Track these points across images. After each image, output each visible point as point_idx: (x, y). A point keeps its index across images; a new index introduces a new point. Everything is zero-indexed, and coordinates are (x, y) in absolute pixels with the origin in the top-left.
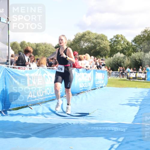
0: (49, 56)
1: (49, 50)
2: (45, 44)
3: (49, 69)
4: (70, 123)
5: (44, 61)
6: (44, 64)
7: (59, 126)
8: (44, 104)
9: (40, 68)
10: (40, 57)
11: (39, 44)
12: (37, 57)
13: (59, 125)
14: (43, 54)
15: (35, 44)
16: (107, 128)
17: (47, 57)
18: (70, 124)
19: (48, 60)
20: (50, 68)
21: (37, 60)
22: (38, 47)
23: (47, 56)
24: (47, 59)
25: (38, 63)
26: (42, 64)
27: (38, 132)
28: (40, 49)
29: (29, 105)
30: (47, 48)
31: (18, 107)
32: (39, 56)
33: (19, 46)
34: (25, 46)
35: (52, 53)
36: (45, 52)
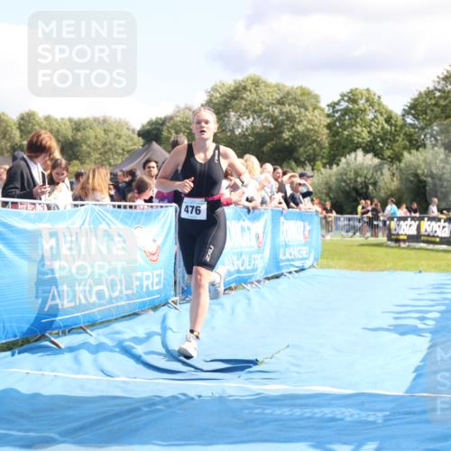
0: (120, 161)
1: (118, 141)
2: (105, 121)
3: (119, 207)
4: (192, 394)
5: (102, 179)
6: (102, 191)
7: (154, 404)
8: (100, 331)
9: (89, 203)
10: (85, 165)
11: (84, 122)
12: (76, 167)
13: (152, 403)
14: (98, 156)
15: (71, 120)
16: (318, 412)
17: (110, 165)
18: (193, 399)
19: (114, 177)
20: (123, 203)
21: (78, 175)
22: (79, 134)
23: (112, 161)
24: (111, 174)
25: (79, 186)
26: (94, 189)
27: (82, 428)
28: (88, 138)
29: (51, 334)
30: (111, 135)
31: (13, 339)
32: (82, 163)
33: (14, 127)
34: (37, 127)
35: (128, 152)
36: (106, 151)
